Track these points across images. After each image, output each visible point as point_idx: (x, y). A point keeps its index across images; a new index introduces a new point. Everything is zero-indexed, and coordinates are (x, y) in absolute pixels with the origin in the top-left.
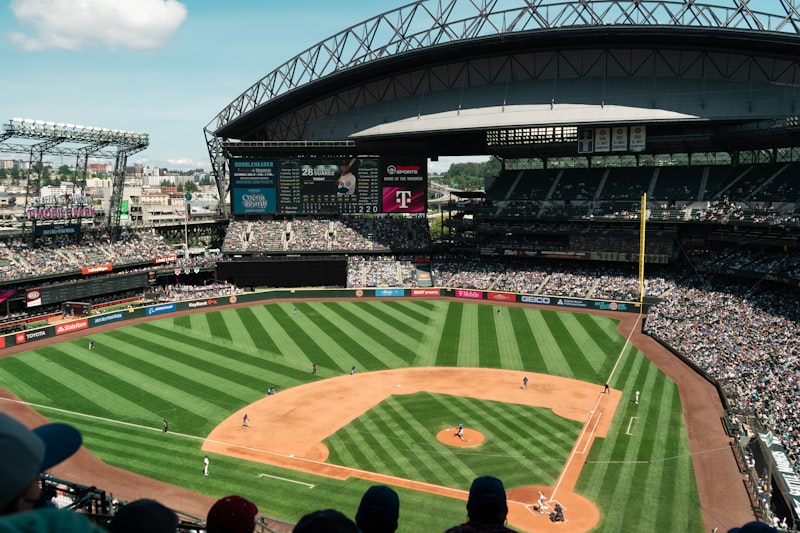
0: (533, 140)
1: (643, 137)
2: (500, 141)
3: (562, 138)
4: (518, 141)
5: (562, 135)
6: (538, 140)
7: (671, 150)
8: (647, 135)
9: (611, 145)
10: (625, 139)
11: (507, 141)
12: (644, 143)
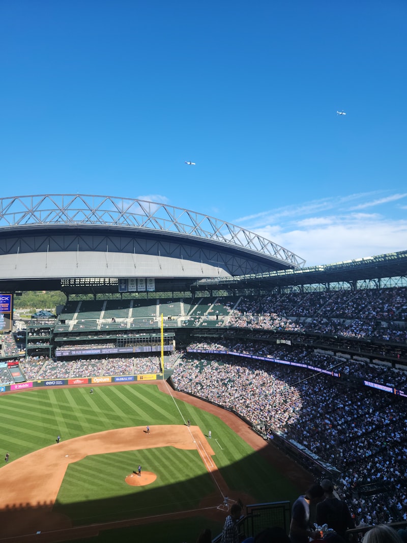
0: (92, 284)
1: (154, 285)
2: (70, 284)
3: (109, 283)
4: (82, 284)
5: (109, 281)
6: (94, 284)
7: (164, 290)
8: (155, 283)
9: (137, 287)
10: (144, 285)
11: (75, 284)
12: (154, 287)
